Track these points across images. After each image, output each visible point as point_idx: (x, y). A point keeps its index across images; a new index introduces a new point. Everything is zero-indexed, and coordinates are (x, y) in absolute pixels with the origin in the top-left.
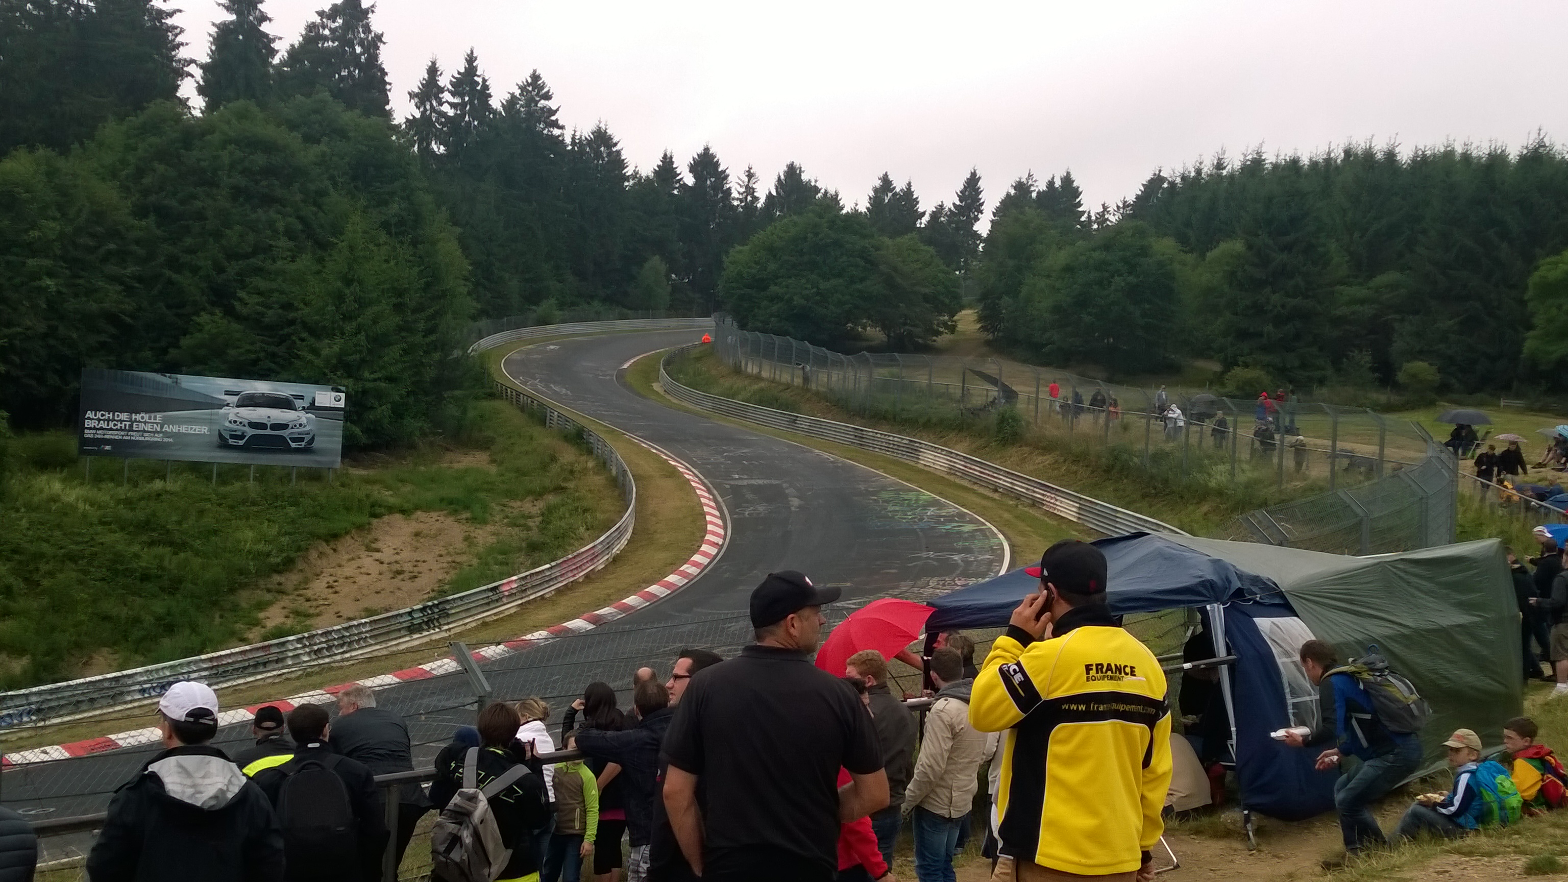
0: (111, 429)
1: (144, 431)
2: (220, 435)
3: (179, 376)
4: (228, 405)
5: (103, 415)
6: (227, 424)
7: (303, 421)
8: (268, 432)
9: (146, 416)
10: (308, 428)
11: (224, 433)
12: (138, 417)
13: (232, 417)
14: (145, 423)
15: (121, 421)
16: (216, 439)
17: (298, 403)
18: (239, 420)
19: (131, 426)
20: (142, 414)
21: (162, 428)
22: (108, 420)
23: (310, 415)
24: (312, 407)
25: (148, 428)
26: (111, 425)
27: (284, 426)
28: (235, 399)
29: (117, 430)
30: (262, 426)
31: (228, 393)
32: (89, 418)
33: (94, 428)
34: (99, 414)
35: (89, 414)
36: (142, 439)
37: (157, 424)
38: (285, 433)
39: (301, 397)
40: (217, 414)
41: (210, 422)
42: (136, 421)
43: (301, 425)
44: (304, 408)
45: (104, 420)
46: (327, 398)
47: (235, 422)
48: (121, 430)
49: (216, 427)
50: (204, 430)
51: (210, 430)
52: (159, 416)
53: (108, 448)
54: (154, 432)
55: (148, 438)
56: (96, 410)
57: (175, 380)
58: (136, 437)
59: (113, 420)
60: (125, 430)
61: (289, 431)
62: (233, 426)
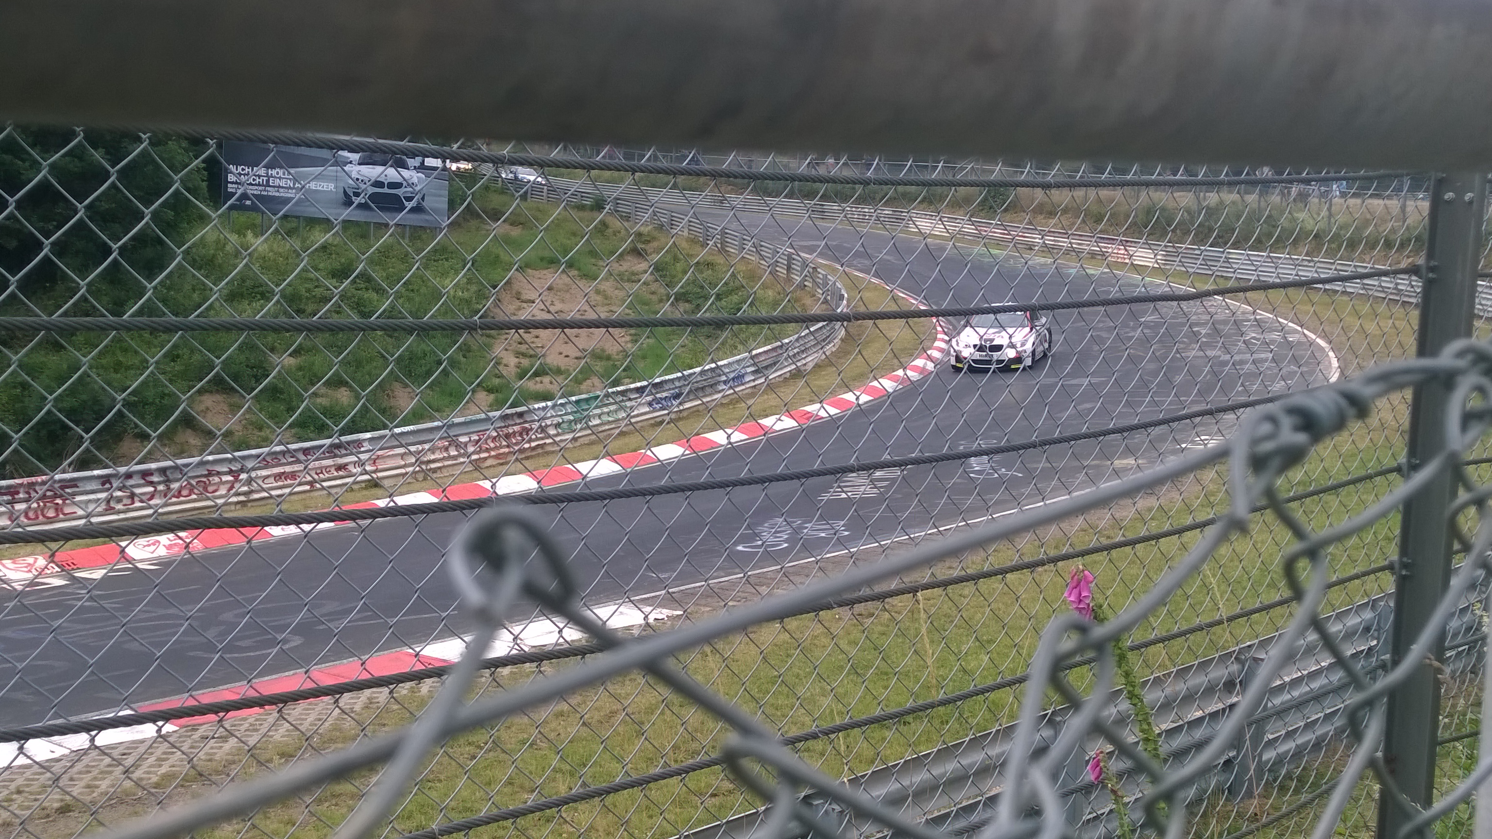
0: (251, 184)
1: (279, 187)
2: (345, 192)
4: (351, 162)
5: (243, 170)
6: (351, 182)
7: (415, 180)
8: (386, 190)
9: (281, 172)
10: (419, 188)
11: (347, 190)
12: (274, 172)
13: (355, 175)
14: (280, 178)
15: (259, 176)
16: (341, 196)
17: (411, 162)
18: (361, 178)
19: (268, 181)
20: (278, 170)
21: (294, 184)
22: (248, 175)
23: (420, 175)
24: (422, 167)
25: (283, 183)
26: (251, 179)
27: (398, 185)
28: (356, 157)
29: (256, 185)
30: (380, 184)
31: (351, 151)
32: (231, 172)
33: (236, 183)
34: (240, 169)
35: (231, 168)
36: (277, 194)
37: (290, 179)
38: (399, 192)
39: (412, 157)
40: (342, 171)
41: (336, 179)
42: (272, 176)
43: (412, 184)
44: (415, 168)
45: (244, 175)
47: (358, 180)
48: (259, 185)
49: (341, 185)
50: (331, 186)
51: (336, 187)
52: (292, 172)
54: (290, 188)
55: (282, 194)
56: (237, 164)
58: (272, 192)
59: (252, 175)
60: (263, 185)
61: (403, 190)
62: (356, 184)
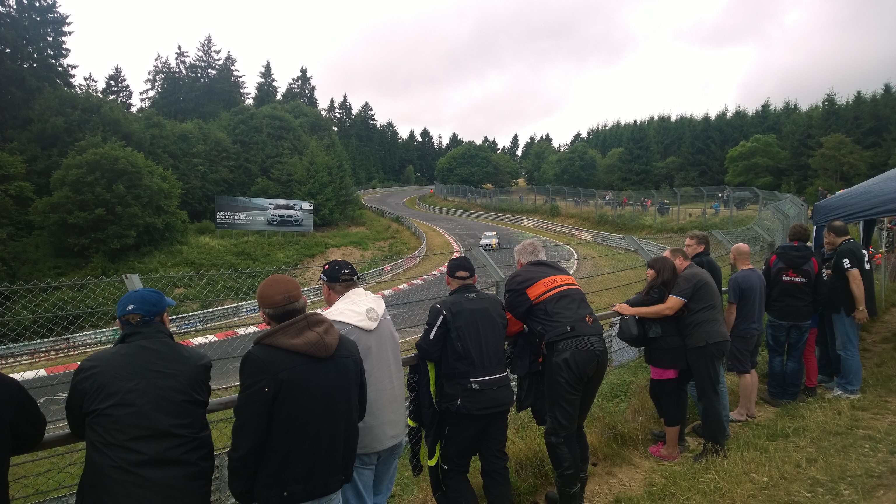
0: (227, 219)
1: (239, 219)
2: (268, 220)
3: (252, 198)
4: (270, 209)
5: (223, 213)
6: (270, 216)
7: (298, 214)
8: (286, 219)
9: (240, 214)
10: (300, 217)
12: (237, 214)
13: (272, 213)
14: (240, 216)
15: (231, 216)
16: (266, 221)
17: (296, 208)
18: (274, 214)
19: (234, 217)
20: (239, 213)
21: (246, 218)
22: (226, 215)
23: (301, 212)
24: (301, 209)
25: (241, 218)
26: (227, 217)
27: (291, 216)
28: (273, 206)
29: (229, 219)
30: (283, 216)
31: (270, 204)
32: (218, 215)
33: (221, 218)
34: (222, 213)
35: (218, 213)
36: (239, 222)
37: (244, 216)
39: (297, 206)
40: (266, 212)
41: (264, 215)
42: (236, 215)
43: (297, 216)
44: (298, 210)
45: (224, 215)
46: (307, 205)
47: (273, 215)
48: (231, 219)
49: (266, 217)
50: (262, 218)
51: (264, 218)
52: (245, 213)
53: (226, 226)
54: (244, 219)
55: (241, 222)
56: (221, 211)
57: (250, 200)
58: (236, 221)
59: (228, 215)
60: (232, 219)
61: (293, 218)
62: (273, 217)
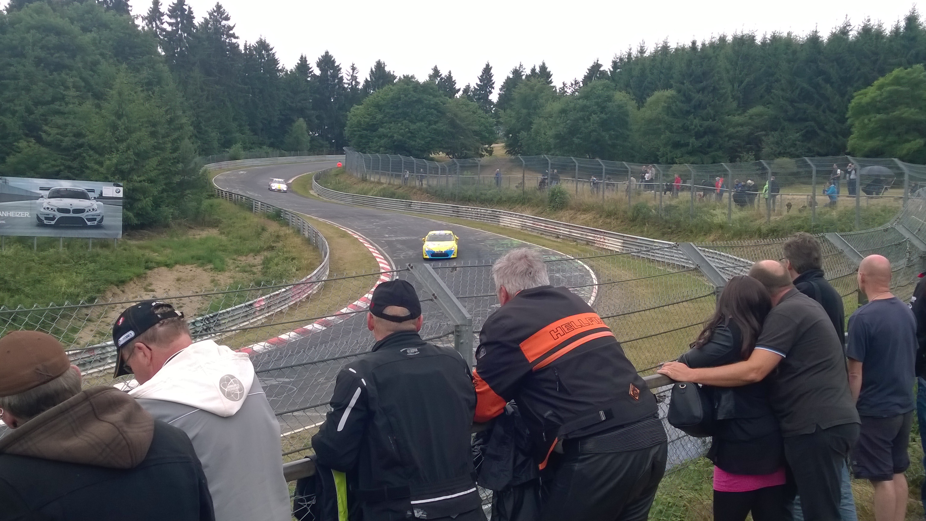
2: (38, 218)
3: (8, 178)
4: (42, 197)
6: (42, 210)
7: (95, 207)
8: (71, 215)
10: (98, 212)
11: (39, 216)
13: (45, 205)
16: (35, 220)
17: (91, 195)
18: (50, 207)
23: (99, 203)
24: (101, 197)
27: (82, 211)
28: (47, 193)
30: (67, 211)
31: (42, 189)
39: (93, 191)
40: (35, 203)
41: (30, 209)
43: (93, 210)
44: (95, 198)
46: (111, 191)
47: (48, 208)
49: (35, 213)
50: (27, 214)
51: (30, 214)
57: (4, 181)
61: (85, 214)
62: (47, 211)
